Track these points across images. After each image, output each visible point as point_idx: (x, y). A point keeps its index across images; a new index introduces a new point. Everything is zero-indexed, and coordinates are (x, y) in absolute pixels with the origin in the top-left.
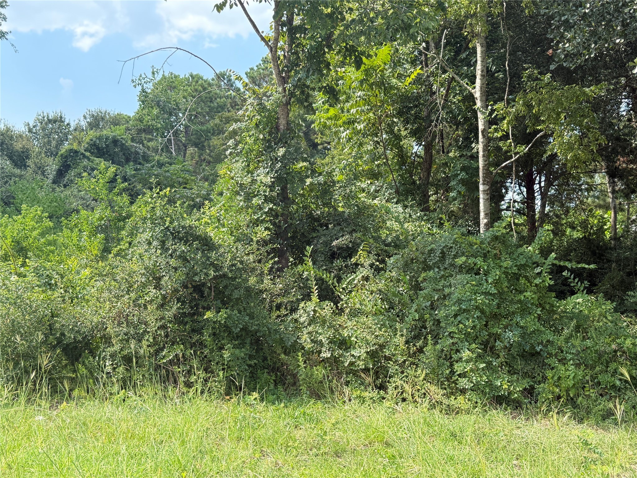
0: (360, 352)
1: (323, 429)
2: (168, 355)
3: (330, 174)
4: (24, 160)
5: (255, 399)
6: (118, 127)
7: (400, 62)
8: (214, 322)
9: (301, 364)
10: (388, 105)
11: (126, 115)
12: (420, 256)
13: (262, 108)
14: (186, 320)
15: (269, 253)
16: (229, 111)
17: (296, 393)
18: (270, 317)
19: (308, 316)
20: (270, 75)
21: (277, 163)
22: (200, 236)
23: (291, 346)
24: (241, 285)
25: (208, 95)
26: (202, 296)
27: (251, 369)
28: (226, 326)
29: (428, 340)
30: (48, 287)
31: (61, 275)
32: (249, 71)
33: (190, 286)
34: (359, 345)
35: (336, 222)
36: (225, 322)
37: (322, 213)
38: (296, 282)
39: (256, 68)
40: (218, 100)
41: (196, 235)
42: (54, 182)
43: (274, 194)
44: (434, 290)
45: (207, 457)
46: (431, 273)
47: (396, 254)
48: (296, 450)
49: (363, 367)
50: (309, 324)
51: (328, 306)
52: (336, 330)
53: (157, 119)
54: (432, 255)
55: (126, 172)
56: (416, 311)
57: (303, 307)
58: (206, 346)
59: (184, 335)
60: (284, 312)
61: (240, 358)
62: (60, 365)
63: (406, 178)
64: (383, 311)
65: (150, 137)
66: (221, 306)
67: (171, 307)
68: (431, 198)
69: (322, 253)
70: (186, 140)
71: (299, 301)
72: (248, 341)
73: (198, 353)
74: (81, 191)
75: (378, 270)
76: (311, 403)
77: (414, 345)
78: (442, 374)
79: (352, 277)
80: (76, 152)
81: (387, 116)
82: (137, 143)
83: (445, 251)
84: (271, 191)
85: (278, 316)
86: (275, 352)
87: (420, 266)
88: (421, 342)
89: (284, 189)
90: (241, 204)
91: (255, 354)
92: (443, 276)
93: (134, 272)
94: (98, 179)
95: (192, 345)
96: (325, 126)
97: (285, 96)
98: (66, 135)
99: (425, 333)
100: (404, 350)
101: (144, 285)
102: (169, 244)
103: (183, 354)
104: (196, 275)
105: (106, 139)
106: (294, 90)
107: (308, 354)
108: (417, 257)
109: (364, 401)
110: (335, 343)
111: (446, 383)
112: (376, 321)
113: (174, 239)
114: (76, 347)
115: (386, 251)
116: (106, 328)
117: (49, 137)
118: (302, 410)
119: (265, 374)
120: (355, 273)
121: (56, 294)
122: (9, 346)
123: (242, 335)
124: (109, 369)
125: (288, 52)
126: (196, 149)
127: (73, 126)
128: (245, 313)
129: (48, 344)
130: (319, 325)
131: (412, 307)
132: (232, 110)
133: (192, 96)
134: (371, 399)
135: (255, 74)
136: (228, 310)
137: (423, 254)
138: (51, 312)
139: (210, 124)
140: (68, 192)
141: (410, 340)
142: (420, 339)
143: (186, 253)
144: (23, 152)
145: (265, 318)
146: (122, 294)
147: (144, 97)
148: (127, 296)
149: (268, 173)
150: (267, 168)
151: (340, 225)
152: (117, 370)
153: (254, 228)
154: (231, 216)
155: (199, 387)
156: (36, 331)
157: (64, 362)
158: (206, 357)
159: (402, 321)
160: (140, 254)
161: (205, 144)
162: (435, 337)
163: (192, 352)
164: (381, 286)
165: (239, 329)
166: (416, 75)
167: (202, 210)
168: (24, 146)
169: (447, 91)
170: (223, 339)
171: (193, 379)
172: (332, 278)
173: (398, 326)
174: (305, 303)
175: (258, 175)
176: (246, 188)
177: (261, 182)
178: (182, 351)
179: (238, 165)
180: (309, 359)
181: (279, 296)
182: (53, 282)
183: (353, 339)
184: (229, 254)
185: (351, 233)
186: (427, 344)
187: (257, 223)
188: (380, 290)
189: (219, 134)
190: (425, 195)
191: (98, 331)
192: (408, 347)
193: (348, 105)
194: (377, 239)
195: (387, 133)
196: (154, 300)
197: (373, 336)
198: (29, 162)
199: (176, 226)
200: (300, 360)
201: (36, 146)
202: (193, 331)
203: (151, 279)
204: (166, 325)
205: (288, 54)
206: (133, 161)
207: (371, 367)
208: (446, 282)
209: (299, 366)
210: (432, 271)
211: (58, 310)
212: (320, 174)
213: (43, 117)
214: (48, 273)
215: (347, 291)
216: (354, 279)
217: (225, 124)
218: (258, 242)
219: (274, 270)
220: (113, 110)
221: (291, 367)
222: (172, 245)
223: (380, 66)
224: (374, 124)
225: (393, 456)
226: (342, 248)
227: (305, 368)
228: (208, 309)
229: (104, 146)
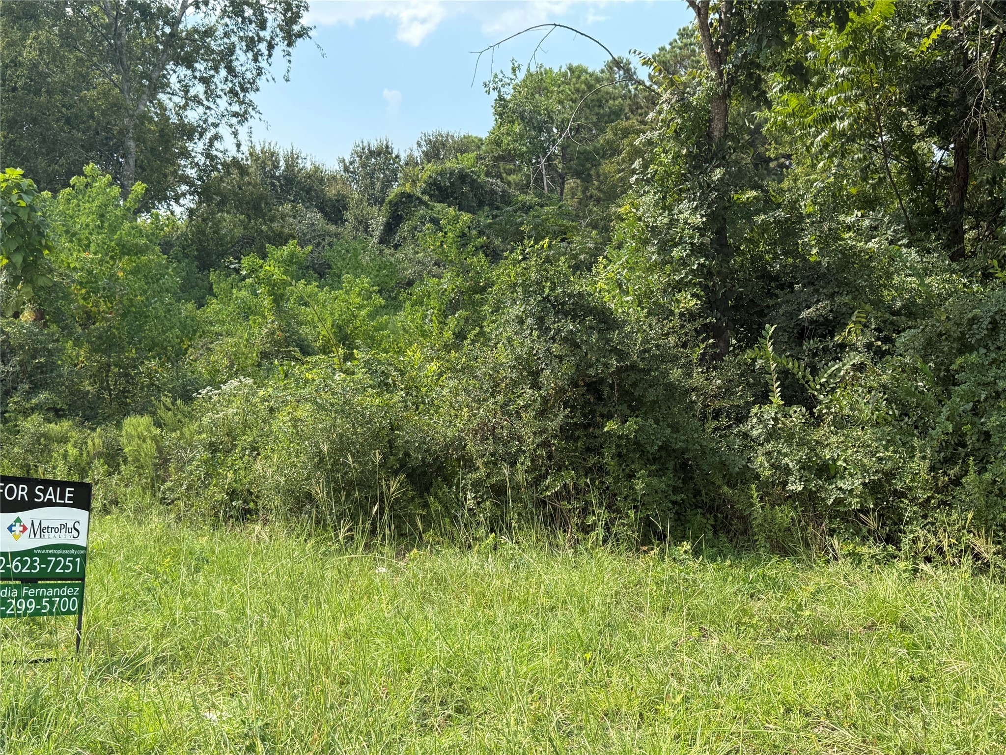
0: (852, 483)
1: (796, 601)
2: (553, 485)
3: (793, 205)
4: (340, 211)
5: (686, 552)
6: (466, 154)
7: (909, 13)
8: (619, 437)
9: (756, 500)
10: (891, 86)
11: (476, 137)
12: (954, 329)
13: (684, 106)
14: (577, 433)
15: (698, 332)
16: (627, 119)
17: (748, 546)
18: (704, 430)
19: (765, 426)
20: (691, 56)
21: (710, 192)
22: (595, 308)
23: (737, 473)
24: (659, 380)
25: (595, 97)
26: (600, 398)
27: (676, 507)
28: (637, 443)
29: (968, 465)
30: (385, 388)
31: (401, 370)
32: (658, 52)
33: (582, 383)
34: (850, 473)
35: (806, 281)
36: (635, 437)
37: (784, 267)
38: (742, 375)
39: (668, 47)
40: (611, 102)
41: (588, 307)
42: (382, 241)
43: (707, 240)
44: (979, 384)
45: (620, 634)
46: (973, 357)
47: (910, 328)
48: (755, 630)
49: (859, 507)
50: (767, 441)
51: (797, 412)
52: (812, 450)
53: (521, 139)
54: (975, 326)
55: (479, 221)
56: (948, 419)
57: (756, 414)
58: (607, 473)
59: (575, 457)
60: (724, 422)
61: (659, 491)
62: (404, 498)
63: (923, 205)
64: (890, 419)
65: (512, 166)
66: (628, 412)
67: (556, 415)
68: (966, 236)
69: (785, 331)
70: (563, 169)
71: (749, 405)
72: (671, 465)
73: (597, 483)
74: (418, 253)
75: (880, 354)
76: (773, 561)
77: (945, 473)
78: (994, 518)
79: (837, 366)
80: (409, 196)
81: (889, 105)
82: (493, 177)
83: (998, 320)
84: (701, 235)
85: (717, 429)
86: (713, 483)
87: (955, 345)
88: (957, 468)
89: (720, 233)
90: (654, 258)
91: (681, 485)
92: (994, 360)
93: (501, 365)
94: (446, 233)
95: (588, 472)
96: (784, 127)
97: (721, 84)
98: (395, 172)
99: (963, 454)
100: (927, 481)
101: (515, 384)
102: (549, 321)
103: (575, 484)
104: (590, 367)
105: (451, 174)
106: (736, 72)
107: (766, 487)
108: (948, 331)
109: (860, 561)
110: (809, 469)
111: (1001, 534)
112: (879, 435)
113: (557, 313)
114: (425, 473)
115: (892, 323)
116: (466, 445)
117: (371, 178)
118: (760, 571)
119: (699, 516)
120: (841, 360)
121: (396, 398)
122: (337, 471)
123: (661, 457)
124: (470, 503)
125: (725, 14)
126: (578, 181)
127: (404, 157)
128: (666, 423)
129: (389, 468)
130: (783, 441)
131: (940, 412)
132: (632, 116)
133: (571, 100)
134: (873, 557)
135: (668, 56)
136: (639, 419)
137: (959, 325)
138: (390, 423)
139: (599, 141)
140: (400, 255)
141: (938, 465)
142: (956, 463)
143: (575, 333)
144: (338, 201)
145: (696, 431)
146: (484, 396)
147: (503, 109)
148: (492, 400)
149: (696, 208)
150: (694, 200)
151: (813, 284)
152: (482, 505)
153: (674, 295)
154: (639, 277)
155: (600, 532)
156: (371, 449)
157: (411, 494)
158: (608, 488)
159: (924, 433)
160: (508, 338)
161: (592, 172)
162: (982, 460)
163: (588, 481)
164: (884, 378)
165: (656, 448)
166: (940, 33)
167: (594, 270)
168: (339, 192)
169: (994, 56)
170: (633, 462)
171: (591, 520)
172: (802, 369)
173: (916, 442)
174: (760, 408)
175: (680, 212)
176: (661, 232)
177: (686, 223)
178: (573, 479)
179: (648, 199)
180: (767, 494)
181: (716, 397)
182: (390, 381)
183: (839, 463)
184: (639, 335)
185: (831, 296)
186: (967, 472)
187: (679, 286)
188: (884, 386)
189: (612, 155)
190: (956, 232)
191: (454, 450)
192: (934, 477)
193: (822, 91)
194: (878, 303)
195: (889, 132)
196: (530, 405)
197: (874, 459)
198: (348, 215)
199: (559, 294)
200: (755, 496)
201: (355, 191)
202: (588, 450)
203: (525, 374)
204: (549, 441)
205: (726, 16)
206: (488, 205)
207: (872, 506)
208: (999, 371)
209: (752, 505)
210: (976, 352)
211: (400, 421)
212: (779, 206)
213: (363, 149)
214: (383, 368)
215: (828, 389)
216: (839, 370)
217: (622, 139)
218: (682, 315)
219: (707, 357)
220: (458, 131)
221: (739, 507)
222: (555, 322)
223: (878, 23)
224: (867, 119)
225: (914, 645)
226: (816, 321)
227: (762, 507)
228: (609, 417)
229: (448, 184)
